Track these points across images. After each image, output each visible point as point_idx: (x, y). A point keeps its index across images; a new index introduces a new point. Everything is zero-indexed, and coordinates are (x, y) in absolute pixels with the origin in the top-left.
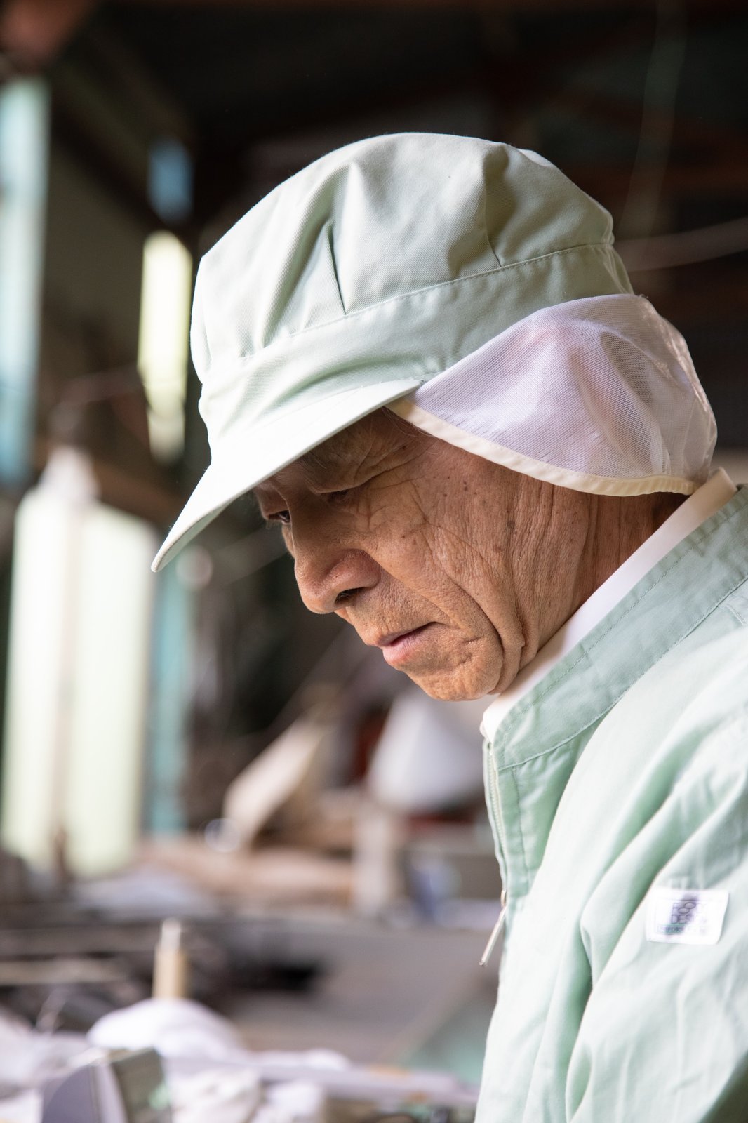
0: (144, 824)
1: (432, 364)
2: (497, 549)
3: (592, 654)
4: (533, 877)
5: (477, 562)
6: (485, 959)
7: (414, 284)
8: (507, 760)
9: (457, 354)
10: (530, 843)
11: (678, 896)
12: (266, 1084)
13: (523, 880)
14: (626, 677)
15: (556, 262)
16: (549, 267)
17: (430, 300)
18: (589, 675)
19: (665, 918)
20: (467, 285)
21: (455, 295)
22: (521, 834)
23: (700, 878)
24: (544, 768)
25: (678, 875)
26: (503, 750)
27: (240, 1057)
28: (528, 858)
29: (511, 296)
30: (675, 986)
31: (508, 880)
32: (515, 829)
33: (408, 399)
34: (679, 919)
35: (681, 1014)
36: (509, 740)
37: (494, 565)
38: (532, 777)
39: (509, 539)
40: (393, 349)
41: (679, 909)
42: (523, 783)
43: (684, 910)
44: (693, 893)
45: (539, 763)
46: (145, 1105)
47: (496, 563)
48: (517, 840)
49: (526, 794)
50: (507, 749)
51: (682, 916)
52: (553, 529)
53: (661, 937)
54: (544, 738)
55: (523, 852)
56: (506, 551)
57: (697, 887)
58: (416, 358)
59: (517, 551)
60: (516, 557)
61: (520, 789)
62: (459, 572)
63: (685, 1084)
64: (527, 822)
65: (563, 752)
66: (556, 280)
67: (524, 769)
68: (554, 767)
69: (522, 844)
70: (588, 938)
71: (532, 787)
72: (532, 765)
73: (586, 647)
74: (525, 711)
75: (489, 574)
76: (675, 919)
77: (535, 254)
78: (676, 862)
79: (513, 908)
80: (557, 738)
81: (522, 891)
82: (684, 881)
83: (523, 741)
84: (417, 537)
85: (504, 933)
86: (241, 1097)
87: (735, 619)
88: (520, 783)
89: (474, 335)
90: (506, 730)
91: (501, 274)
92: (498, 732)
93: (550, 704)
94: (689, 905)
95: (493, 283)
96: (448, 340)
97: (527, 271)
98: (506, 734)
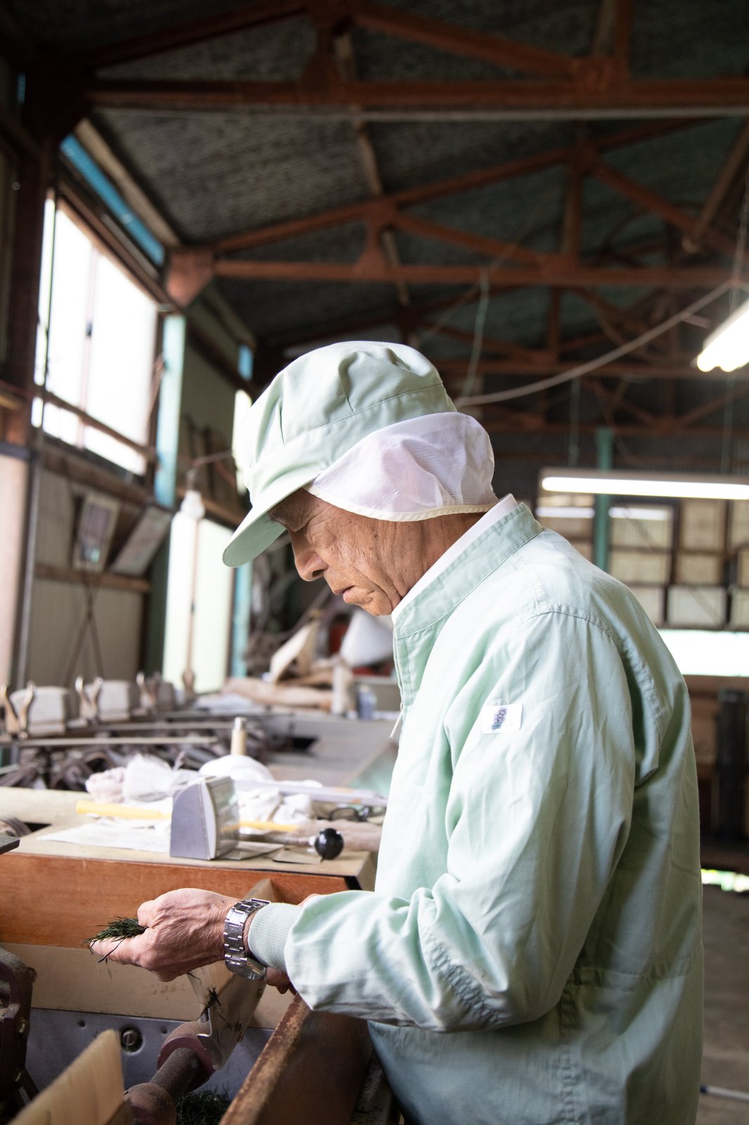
0: (229, 671)
1: (323, 465)
2: (371, 549)
3: (444, 582)
4: (415, 696)
5: (362, 555)
6: (391, 736)
7: (310, 428)
8: (401, 634)
9: (333, 458)
10: (413, 677)
11: (496, 709)
12: (283, 794)
13: (411, 697)
14: (461, 594)
15: (384, 405)
16: (380, 409)
17: (318, 434)
18: (442, 592)
19: (492, 722)
20: (335, 426)
21: (329, 432)
22: (409, 673)
23: (507, 699)
24: (419, 638)
25: (497, 698)
26: (400, 628)
27: (271, 781)
28: (413, 686)
29: (358, 427)
30: (504, 755)
31: (404, 696)
32: (406, 670)
33: (310, 484)
34: (498, 720)
35: (509, 769)
36: (403, 623)
37: (371, 556)
38: (413, 643)
39: (376, 543)
40: (303, 460)
41: (497, 715)
42: (409, 646)
43: (500, 716)
44: (504, 707)
45: (417, 636)
46: (226, 803)
47: (371, 555)
48: (407, 676)
49: (411, 651)
50: (402, 628)
51: (499, 720)
52: (398, 536)
53: (491, 731)
54: (420, 624)
55: (410, 682)
56: (375, 550)
57: (506, 704)
58: (315, 463)
59: (382, 548)
60: (382, 552)
61: (408, 649)
62: (354, 562)
63: (515, 803)
64: (411, 666)
65: (429, 631)
66: (385, 414)
67: (410, 639)
68: (425, 638)
69: (409, 677)
70: (448, 730)
71: (413, 648)
72: (414, 637)
73: (441, 578)
74: (410, 609)
75: (368, 561)
76: (496, 721)
77: (373, 404)
78: (495, 692)
79: (406, 711)
80: (426, 624)
81: (410, 703)
82: (499, 701)
83: (410, 625)
84: (332, 547)
85: (401, 723)
86: (272, 800)
87: (514, 566)
88: (408, 646)
89: (341, 449)
90: (401, 618)
91: (354, 417)
92: (397, 620)
93: (423, 606)
94: (502, 713)
95: (349, 422)
96: (328, 453)
97: (368, 413)
98: (401, 621)
